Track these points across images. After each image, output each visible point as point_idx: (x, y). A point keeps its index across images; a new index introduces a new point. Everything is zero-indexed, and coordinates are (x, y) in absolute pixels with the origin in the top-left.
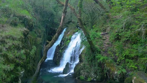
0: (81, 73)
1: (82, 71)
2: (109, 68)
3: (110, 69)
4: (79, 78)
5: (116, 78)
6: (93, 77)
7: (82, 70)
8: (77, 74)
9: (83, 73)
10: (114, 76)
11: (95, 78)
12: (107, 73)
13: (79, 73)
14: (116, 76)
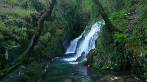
0: (94, 60)
1: (95, 58)
2: (130, 50)
3: (132, 51)
4: (91, 66)
5: (142, 63)
6: (109, 64)
7: (95, 56)
8: (89, 61)
9: (97, 60)
10: (139, 61)
11: (113, 66)
12: (129, 58)
13: (92, 60)
14: (142, 60)
